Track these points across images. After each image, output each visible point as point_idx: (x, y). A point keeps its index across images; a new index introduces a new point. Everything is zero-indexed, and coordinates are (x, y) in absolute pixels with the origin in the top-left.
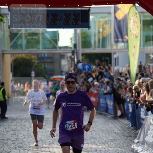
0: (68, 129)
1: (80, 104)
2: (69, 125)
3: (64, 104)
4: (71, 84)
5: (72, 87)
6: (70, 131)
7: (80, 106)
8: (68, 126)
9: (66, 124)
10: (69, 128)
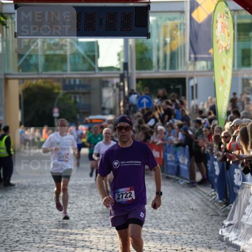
0: (120, 200)
1: (140, 162)
2: (123, 194)
3: (116, 163)
4: (123, 131)
5: (125, 134)
6: (124, 203)
7: (140, 165)
8: (121, 195)
9: (118, 192)
10: (122, 198)
